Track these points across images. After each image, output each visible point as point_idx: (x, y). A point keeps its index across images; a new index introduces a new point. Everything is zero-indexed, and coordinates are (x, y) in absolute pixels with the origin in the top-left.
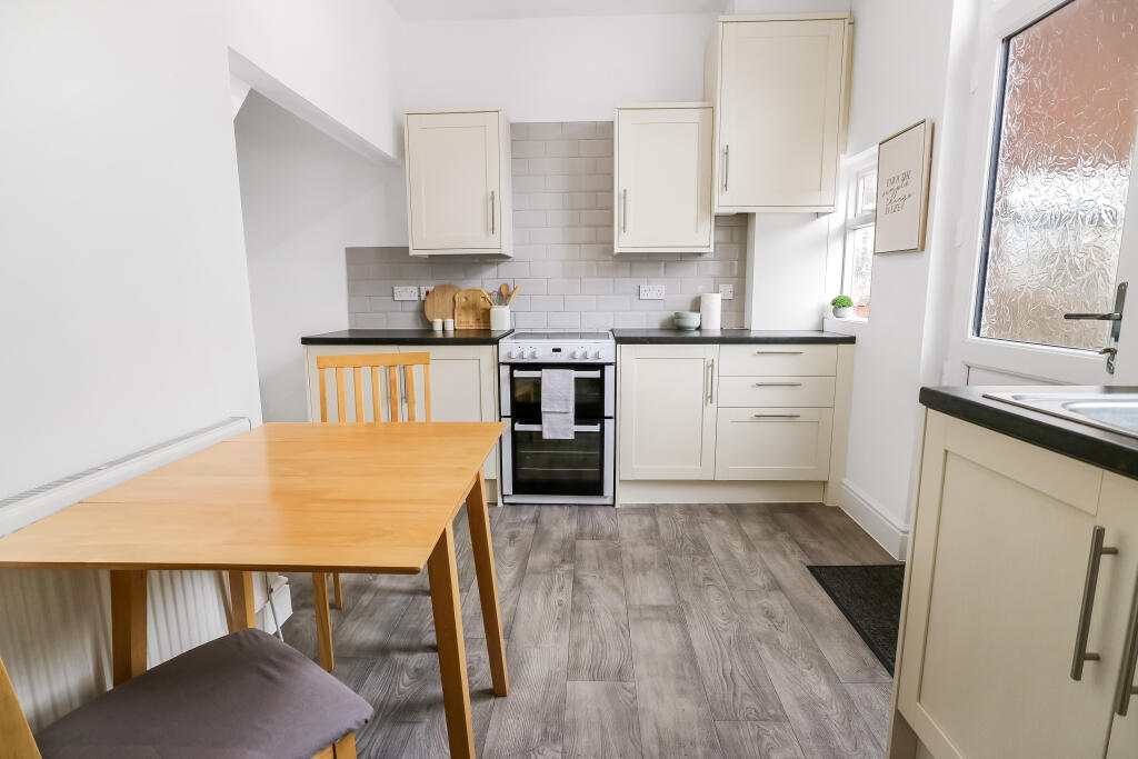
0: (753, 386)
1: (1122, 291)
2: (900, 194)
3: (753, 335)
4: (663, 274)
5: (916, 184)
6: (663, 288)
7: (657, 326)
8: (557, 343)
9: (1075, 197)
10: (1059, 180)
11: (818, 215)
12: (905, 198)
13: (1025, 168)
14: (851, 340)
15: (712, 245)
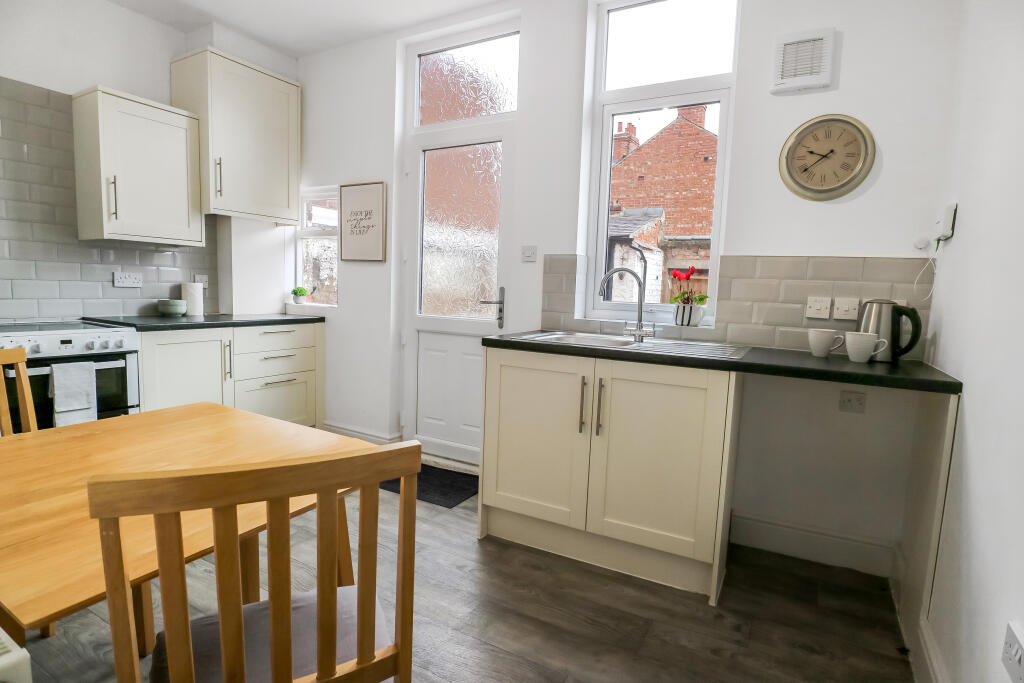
0: (262, 360)
1: (502, 290)
2: (364, 223)
3: (236, 319)
4: (138, 263)
5: (377, 219)
6: (140, 276)
7: (134, 313)
8: (66, 334)
9: (471, 243)
10: (460, 234)
11: (277, 224)
12: (369, 227)
13: (441, 223)
14: (322, 320)
15: (204, 240)
